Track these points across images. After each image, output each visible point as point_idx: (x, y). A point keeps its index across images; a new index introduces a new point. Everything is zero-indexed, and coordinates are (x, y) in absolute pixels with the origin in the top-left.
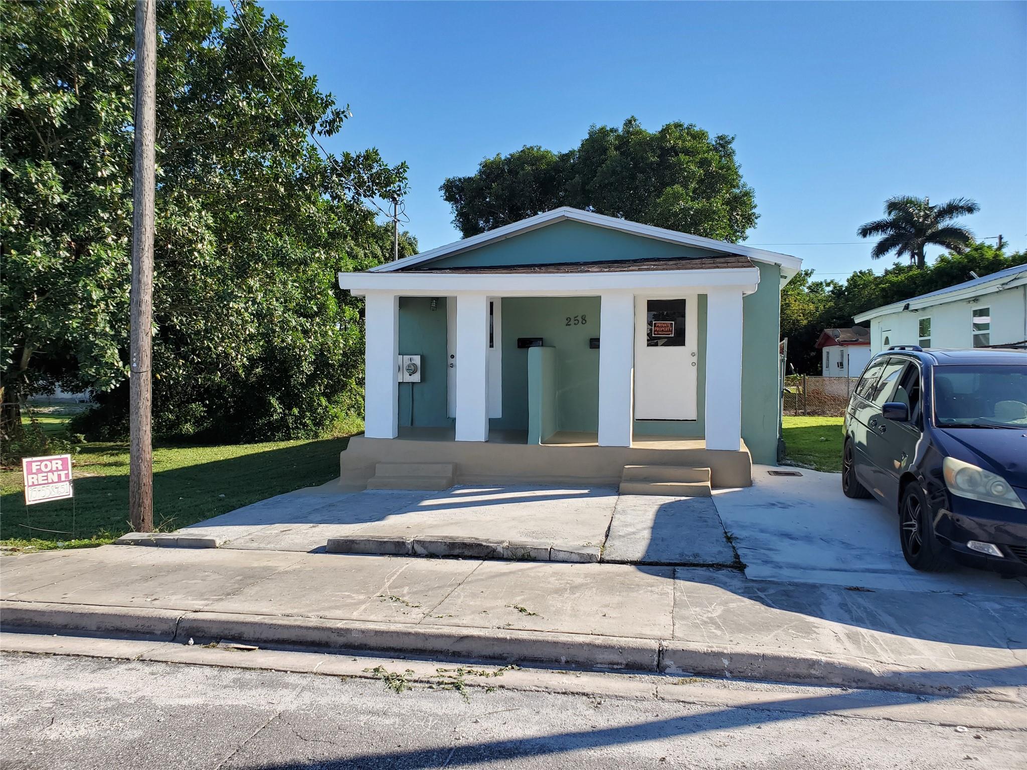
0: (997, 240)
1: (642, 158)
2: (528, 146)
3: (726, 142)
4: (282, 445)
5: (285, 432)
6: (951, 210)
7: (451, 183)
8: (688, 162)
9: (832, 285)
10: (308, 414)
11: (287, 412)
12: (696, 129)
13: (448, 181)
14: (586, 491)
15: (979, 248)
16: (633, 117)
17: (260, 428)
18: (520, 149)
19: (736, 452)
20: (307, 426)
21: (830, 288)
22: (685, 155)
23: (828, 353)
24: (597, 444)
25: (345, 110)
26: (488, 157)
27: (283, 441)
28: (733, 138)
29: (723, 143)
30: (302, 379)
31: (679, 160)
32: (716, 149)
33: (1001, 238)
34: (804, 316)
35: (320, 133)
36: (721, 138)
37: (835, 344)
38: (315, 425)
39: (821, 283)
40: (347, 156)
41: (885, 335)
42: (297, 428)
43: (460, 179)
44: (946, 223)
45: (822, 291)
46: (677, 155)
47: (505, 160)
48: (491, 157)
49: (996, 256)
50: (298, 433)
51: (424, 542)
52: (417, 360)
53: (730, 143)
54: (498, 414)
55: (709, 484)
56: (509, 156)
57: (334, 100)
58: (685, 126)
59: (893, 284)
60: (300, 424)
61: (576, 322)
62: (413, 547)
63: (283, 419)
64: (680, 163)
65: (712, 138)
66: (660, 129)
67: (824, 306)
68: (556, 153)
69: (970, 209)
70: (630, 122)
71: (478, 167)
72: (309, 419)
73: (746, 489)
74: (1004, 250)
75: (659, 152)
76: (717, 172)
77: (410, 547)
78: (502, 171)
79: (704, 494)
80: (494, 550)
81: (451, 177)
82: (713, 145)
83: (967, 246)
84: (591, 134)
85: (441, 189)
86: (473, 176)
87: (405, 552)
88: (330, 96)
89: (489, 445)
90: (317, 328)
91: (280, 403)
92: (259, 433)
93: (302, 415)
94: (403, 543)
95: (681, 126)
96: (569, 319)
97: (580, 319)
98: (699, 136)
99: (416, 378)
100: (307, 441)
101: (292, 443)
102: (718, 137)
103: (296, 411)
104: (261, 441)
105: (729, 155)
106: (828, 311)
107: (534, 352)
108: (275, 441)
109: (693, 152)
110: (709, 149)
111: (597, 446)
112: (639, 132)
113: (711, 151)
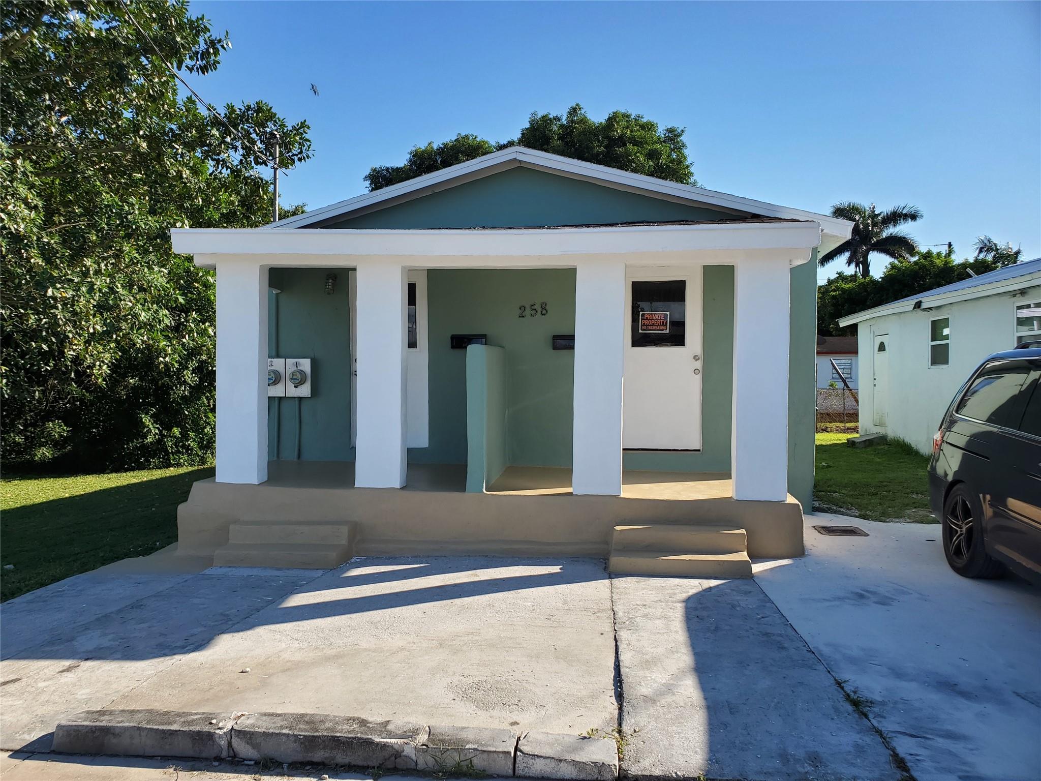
0: (946, 248)
1: (587, 147)
2: (463, 135)
3: (675, 135)
4: (157, 474)
5: (163, 458)
6: (895, 217)
7: (378, 173)
8: (637, 153)
10: (192, 434)
11: (165, 433)
12: (645, 120)
13: (374, 170)
14: (556, 569)
15: (928, 255)
16: (577, 105)
17: (131, 454)
18: (454, 138)
19: (781, 504)
20: (192, 450)
22: (633, 145)
24: (569, 490)
25: (223, 38)
26: (418, 146)
27: (160, 468)
28: (682, 131)
29: (673, 136)
30: (184, 391)
31: (627, 151)
32: (665, 141)
33: (950, 245)
35: (191, 70)
36: (670, 130)
38: (201, 448)
40: (231, 108)
41: (878, 340)
42: (178, 451)
43: (387, 169)
44: (891, 230)
46: (625, 145)
47: (438, 149)
48: (422, 146)
49: (946, 263)
50: (180, 459)
51: (252, 734)
52: (306, 365)
53: (680, 135)
54: (423, 441)
55: (743, 556)
56: (441, 146)
57: (208, 26)
58: (633, 117)
59: (844, 291)
60: (183, 446)
61: (533, 312)
62: (230, 744)
63: (160, 442)
64: (628, 154)
65: (661, 131)
66: (607, 118)
68: (494, 144)
69: (914, 217)
70: (575, 110)
71: (408, 156)
72: (194, 440)
73: (798, 560)
74: (953, 257)
75: (605, 142)
76: (667, 166)
77: (223, 743)
78: (434, 162)
79: (741, 573)
80: (397, 754)
81: (378, 167)
82: (663, 138)
83: (912, 255)
84: (532, 122)
85: (365, 179)
86: (401, 165)
87: (213, 753)
88: (202, 19)
89: (406, 493)
90: (193, 326)
91: (155, 422)
92: (130, 459)
93: (184, 436)
94: (210, 736)
95: (628, 116)
96: (523, 308)
97: (538, 307)
98: (649, 127)
99: (305, 390)
100: (190, 469)
101: (172, 471)
102: (667, 130)
103: (176, 431)
104: (132, 469)
105: (679, 148)
107: (474, 351)
108: (150, 469)
109: (641, 143)
110: (659, 141)
111: (571, 494)
112: (584, 121)
113: (661, 142)
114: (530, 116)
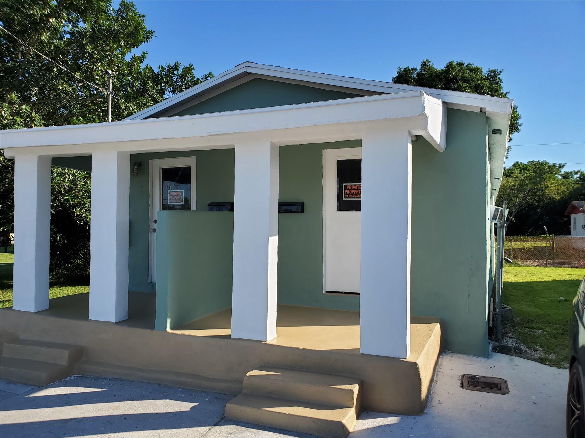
3: (496, 74)
8: (466, 87)
9: (579, 174)
12: (474, 66)
16: (427, 60)
21: (578, 175)
22: (464, 83)
23: (575, 219)
28: (501, 72)
29: (493, 75)
31: (458, 86)
32: (487, 78)
34: (558, 194)
36: (492, 71)
37: (580, 212)
39: (571, 172)
45: (571, 177)
46: (457, 82)
53: (499, 74)
58: (466, 65)
65: (485, 72)
66: (445, 66)
67: (573, 187)
70: (425, 63)
75: (444, 81)
82: (486, 77)
95: (462, 64)
98: (475, 70)
102: (490, 71)
105: (498, 83)
106: (575, 190)
109: (469, 81)
110: (482, 79)
111: (228, 337)
112: (431, 69)
113: (484, 79)
114: (398, 70)
